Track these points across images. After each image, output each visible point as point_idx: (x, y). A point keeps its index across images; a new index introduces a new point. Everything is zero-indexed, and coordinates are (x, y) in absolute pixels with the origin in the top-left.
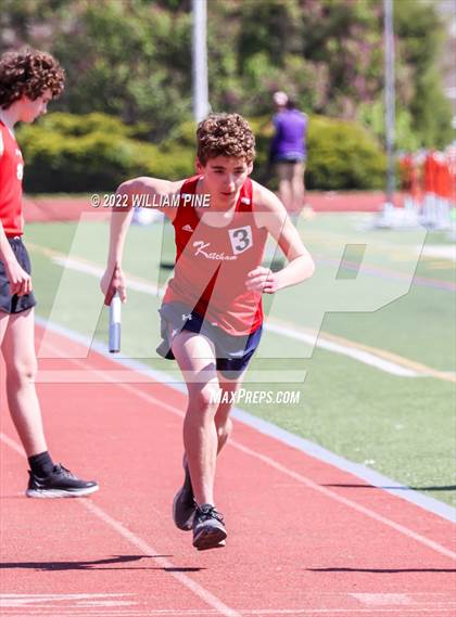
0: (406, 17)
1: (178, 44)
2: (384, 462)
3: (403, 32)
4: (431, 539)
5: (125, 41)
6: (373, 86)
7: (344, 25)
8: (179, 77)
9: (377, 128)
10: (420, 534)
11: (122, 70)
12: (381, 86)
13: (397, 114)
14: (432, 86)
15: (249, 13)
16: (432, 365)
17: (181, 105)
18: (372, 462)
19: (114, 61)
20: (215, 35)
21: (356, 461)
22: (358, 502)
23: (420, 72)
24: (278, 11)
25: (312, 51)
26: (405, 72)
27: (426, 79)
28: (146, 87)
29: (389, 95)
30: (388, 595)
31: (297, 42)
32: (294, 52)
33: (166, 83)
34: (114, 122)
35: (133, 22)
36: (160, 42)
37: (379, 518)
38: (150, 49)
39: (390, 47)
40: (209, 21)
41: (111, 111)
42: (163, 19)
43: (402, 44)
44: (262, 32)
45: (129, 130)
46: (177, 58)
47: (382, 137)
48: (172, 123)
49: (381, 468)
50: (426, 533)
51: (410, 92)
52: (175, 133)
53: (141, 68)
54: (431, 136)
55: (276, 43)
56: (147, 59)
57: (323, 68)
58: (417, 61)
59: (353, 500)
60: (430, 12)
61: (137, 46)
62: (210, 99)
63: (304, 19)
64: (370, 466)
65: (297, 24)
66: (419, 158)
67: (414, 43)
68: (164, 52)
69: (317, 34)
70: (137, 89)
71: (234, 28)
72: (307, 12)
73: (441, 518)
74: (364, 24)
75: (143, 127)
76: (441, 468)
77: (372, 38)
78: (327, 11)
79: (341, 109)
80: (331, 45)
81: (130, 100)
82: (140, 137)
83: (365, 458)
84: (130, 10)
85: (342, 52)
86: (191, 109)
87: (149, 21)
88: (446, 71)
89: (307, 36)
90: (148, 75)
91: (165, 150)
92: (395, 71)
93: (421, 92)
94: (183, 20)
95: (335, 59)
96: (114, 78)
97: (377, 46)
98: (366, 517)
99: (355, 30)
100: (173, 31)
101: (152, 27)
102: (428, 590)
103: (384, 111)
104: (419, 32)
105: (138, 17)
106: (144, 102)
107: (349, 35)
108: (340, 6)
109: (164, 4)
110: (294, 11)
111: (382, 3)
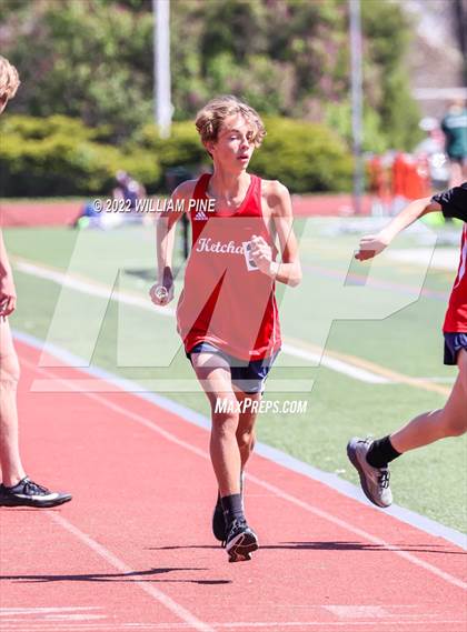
0: (373, 15)
1: (139, 43)
3: (371, 31)
5: (85, 41)
6: (339, 87)
7: (311, 24)
8: (140, 78)
9: (343, 129)
11: (84, 71)
12: (348, 87)
13: (364, 115)
14: (400, 86)
15: (212, 13)
16: (402, 371)
17: (143, 107)
18: (343, 471)
19: (75, 61)
20: (179, 36)
21: (327, 470)
22: (329, 511)
23: (388, 73)
24: (242, 10)
25: (278, 51)
26: (373, 72)
27: (393, 80)
28: (109, 88)
29: (356, 96)
30: (362, 608)
31: (261, 42)
32: (260, 53)
33: (128, 84)
34: (76, 124)
35: (92, 22)
36: (121, 42)
38: (110, 49)
39: (357, 47)
40: (171, 21)
41: (73, 114)
42: (124, 19)
43: (370, 44)
44: (226, 32)
45: (92, 133)
46: (140, 60)
47: (349, 139)
48: (133, 125)
49: (351, 477)
51: (377, 93)
52: (138, 136)
53: (102, 68)
54: (399, 138)
55: (238, 43)
56: (108, 60)
57: (289, 69)
58: (384, 60)
60: (397, 11)
61: (99, 47)
62: (173, 101)
63: (269, 18)
64: (340, 475)
65: (261, 23)
66: (387, 160)
67: (382, 43)
68: (125, 51)
69: (283, 35)
70: (97, 90)
71: (197, 28)
72: (271, 12)
73: (415, 529)
74: (329, 24)
75: (105, 129)
76: (414, 477)
77: (337, 37)
78: (292, 11)
79: (306, 111)
80: (297, 45)
81: (93, 101)
82: (101, 140)
83: (336, 468)
84: (91, 11)
85: (308, 51)
86: (153, 112)
87: (109, 19)
88: (415, 71)
89: (271, 36)
90: (109, 76)
91: (127, 153)
92: (361, 70)
93: (389, 94)
94: (146, 20)
95: (301, 59)
96: (76, 78)
97: (344, 46)
99: (321, 29)
100: (135, 32)
101: (114, 28)
102: (403, 602)
103: (351, 112)
104: (385, 34)
105: (100, 18)
106: (105, 103)
107: (315, 35)
108: (305, 6)
109: (125, 3)
110: (259, 11)
111: (348, 3)
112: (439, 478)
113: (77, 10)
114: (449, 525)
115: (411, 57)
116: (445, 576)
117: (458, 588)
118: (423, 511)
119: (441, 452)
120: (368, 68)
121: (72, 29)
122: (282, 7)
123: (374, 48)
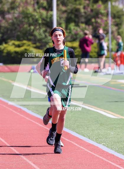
0: (115, 12)
1: (48, 20)
2: (107, 144)
3: (114, 17)
4: (121, 166)
5: (33, 19)
6: (105, 32)
7: (97, 14)
8: (49, 30)
10: (118, 165)
11: (32, 27)
12: (108, 33)
13: (112, 41)
14: (122, 33)
15: (69, 11)
16: (122, 115)
17: (49, 38)
19: (30, 25)
20: (60, 18)
21: (100, 143)
22: (100, 156)
23: (119, 28)
24: (78, 10)
25: (88, 22)
26: (115, 28)
27: (120, 30)
28: (40, 32)
29: (110, 35)
31: (83, 20)
32: (82, 23)
33: (45, 31)
34: (30, 43)
35: (35, 14)
36: (43, 19)
37: (106, 160)
38: (40, 22)
39: (110, 21)
40: (57, 13)
41: (29, 40)
42: (44, 13)
43: (114, 20)
44: (73, 16)
45: (34, 45)
46: (48, 24)
48: (46, 43)
49: (107, 145)
50: (120, 165)
52: (48, 46)
53: (38, 27)
55: (77, 20)
56: (39, 24)
57: (91, 27)
58: (118, 25)
61: (37, 20)
63: (85, 13)
64: (104, 145)
65: (83, 14)
67: (117, 20)
68: (44, 22)
69: (89, 17)
70: (36, 33)
71: (65, 15)
72: (86, 11)
74: (102, 14)
75: (38, 44)
77: (105, 18)
78: (92, 10)
80: (93, 20)
81: (35, 36)
82: (37, 48)
83: (102, 142)
84: (35, 10)
85: (96, 22)
87: (40, 12)
89: (86, 18)
90: (40, 28)
92: (111, 28)
94: (50, 13)
95: (94, 24)
96: (30, 30)
97: (106, 21)
98: (102, 160)
99: (100, 16)
100: (47, 17)
101: (41, 15)
103: (108, 40)
104: (118, 17)
105: (37, 12)
106: (38, 37)
107: (98, 18)
108: (96, 9)
109: (44, 8)
110: (82, 11)
111: (108, 9)
113: (30, 9)
120: (113, 26)
121: (29, 16)
122: (89, 10)
123: (115, 22)
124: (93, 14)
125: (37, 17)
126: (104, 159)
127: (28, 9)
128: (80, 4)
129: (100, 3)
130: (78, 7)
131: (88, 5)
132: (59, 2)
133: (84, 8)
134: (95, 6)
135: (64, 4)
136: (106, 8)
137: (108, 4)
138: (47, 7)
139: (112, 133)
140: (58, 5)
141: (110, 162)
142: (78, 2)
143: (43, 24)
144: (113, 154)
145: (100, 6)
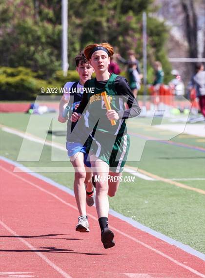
0: (152, 27)
1: (56, 37)
2: (139, 217)
3: (151, 34)
4: (159, 250)
5: (33, 36)
6: (138, 56)
7: (126, 30)
8: (56, 52)
10: (155, 248)
11: (32, 48)
12: (141, 57)
13: (148, 69)
14: (163, 57)
15: (85, 25)
16: (160, 175)
17: (57, 63)
18: (135, 217)
19: (29, 44)
20: (71, 34)
21: (128, 216)
22: (128, 234)
23: (158, 51)
24: (98, 24)
25: (112, 41)
26: (152, 51)
27: (160, 54)
28: (43, 56)
29: (145, 60)
30: (140, 274)
33: (51, 54)
34: (29, 71)
35: (36, 28)
36: (48, 37)
37: (137, 241)
38: (44, 40)
39: (145, 40)
40: (68, 28)
41: (27, 66)
42: (49, 27)
43: (150, 39)
44: (91, 33)
45: (35, 74)
46: (55, 44)
48: (53, 71)
49: (138, 220)
50: (157, 248)
51: (153, 60)
52: (54, 76)
53: (40, 48)
55: (97, 37)
56: (42, 44)
57: (117, 49)
58: (156, 46)
59: (126, 233)
60: (162, 25)
61: (39, 38)
62: (69, 62)
63: (109, 28)
65: (106, 29)
66: (157, 88)
67: (156, 38)
68: (49, 40)
69: (115, 34)
70: (38, 56)
71: (79, 31)
72: (110, 25)
73: (164, 241)
74: (134, 30)
75: (41, 73)
76: (164, 220)
77: (137, 36)
78: (119, 24)
80: (120, 39)
81: (36, 61)
82: (39, 77)
83: (132, 215)
84: (36, 23)
85: (125, 42)
86: (61, 65)
87: (43, 27)
88: (169, 51)
89: (109, 35)
90: (43, 50)
91: (50, 83)
92: (147, 50)
94: (58, 27)
95: (122, 44)
96: (29, 52)
97: (140, 39)
98: (132, 241)
99: (130, 32)
100: (53, 33)
101: (45, 30)
102: (158, 272)
103: (142, 67)
104: (157, 34)
105: (39, 26)
106: (41, 62)
107: (128, 35)
108: (124, 23)
109: (50, 21)
110: (105, 24)
111: (142, 21)
112: (175, 220)
113: (29, 21)
114: (178, 240)
115: (167, 45)
116: (175, 262)
117: (180, 266)
118: (167, 234)
119: (175, 210)
120: (148, 47)
121: (26, 31)
122: (114, 23)
123: (152, 41)
124: (120, 29)
125: (39, 33)
126: (134, 239)
127: (26, 22)
128: (102, 15)
129: (131, 13)
130: (99, 19)
131: (113, 17)
132: (71, 12)
133: (108, 21)
134: (124, 18)
135: (78, 15)
136: (139, 21)
137: (142, 15)
138: (54, 19)
139: (146, 202)
140: (69, 17)
141: (143, 244)
142: (98, 13)
143: (48, 43)
144: (147, 232)
145: (130, 18)
